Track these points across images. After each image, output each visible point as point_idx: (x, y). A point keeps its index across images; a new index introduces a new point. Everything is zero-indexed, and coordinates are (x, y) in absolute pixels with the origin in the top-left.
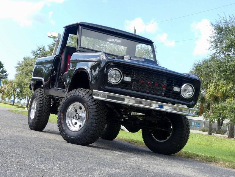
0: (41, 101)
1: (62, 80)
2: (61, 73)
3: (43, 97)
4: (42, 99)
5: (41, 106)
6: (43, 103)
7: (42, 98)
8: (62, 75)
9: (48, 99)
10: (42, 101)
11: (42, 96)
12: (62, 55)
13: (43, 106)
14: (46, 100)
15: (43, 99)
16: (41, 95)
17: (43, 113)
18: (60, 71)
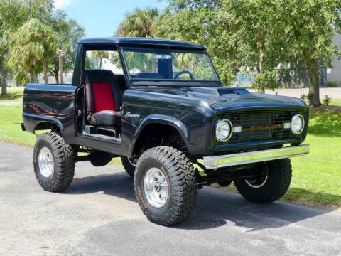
2: (90, 111)
8: (93, 114)
12: (85, 85)
16: (58, 144)
18: (88, 110)
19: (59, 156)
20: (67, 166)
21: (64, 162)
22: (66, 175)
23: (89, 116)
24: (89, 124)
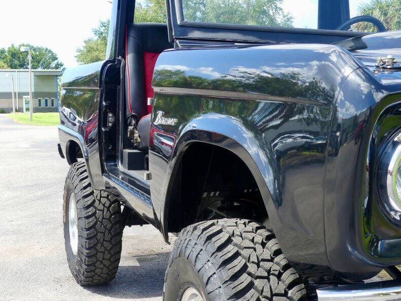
0: (88, 207)
1: (139, 140)
2: (133, 116)
3: (92, 193)
4: (90, 200)
5: (92, 224)
6: (94, 214)
7: (89, 198)
8: (137, 123)
9: (107, 197)
10: (90, 209)
11: (89, 190)
12: (124, 57)
13: (96, 223)
14: (103, 200)
15: (94, 201)
16: (85, 188)
17: (99, 245)
18: (128, 113)
19: (84, 213)
20: (100, 236)
21: (93, 227)
22: (100, 256)
23: (130, 128)
24: (131, 146)
